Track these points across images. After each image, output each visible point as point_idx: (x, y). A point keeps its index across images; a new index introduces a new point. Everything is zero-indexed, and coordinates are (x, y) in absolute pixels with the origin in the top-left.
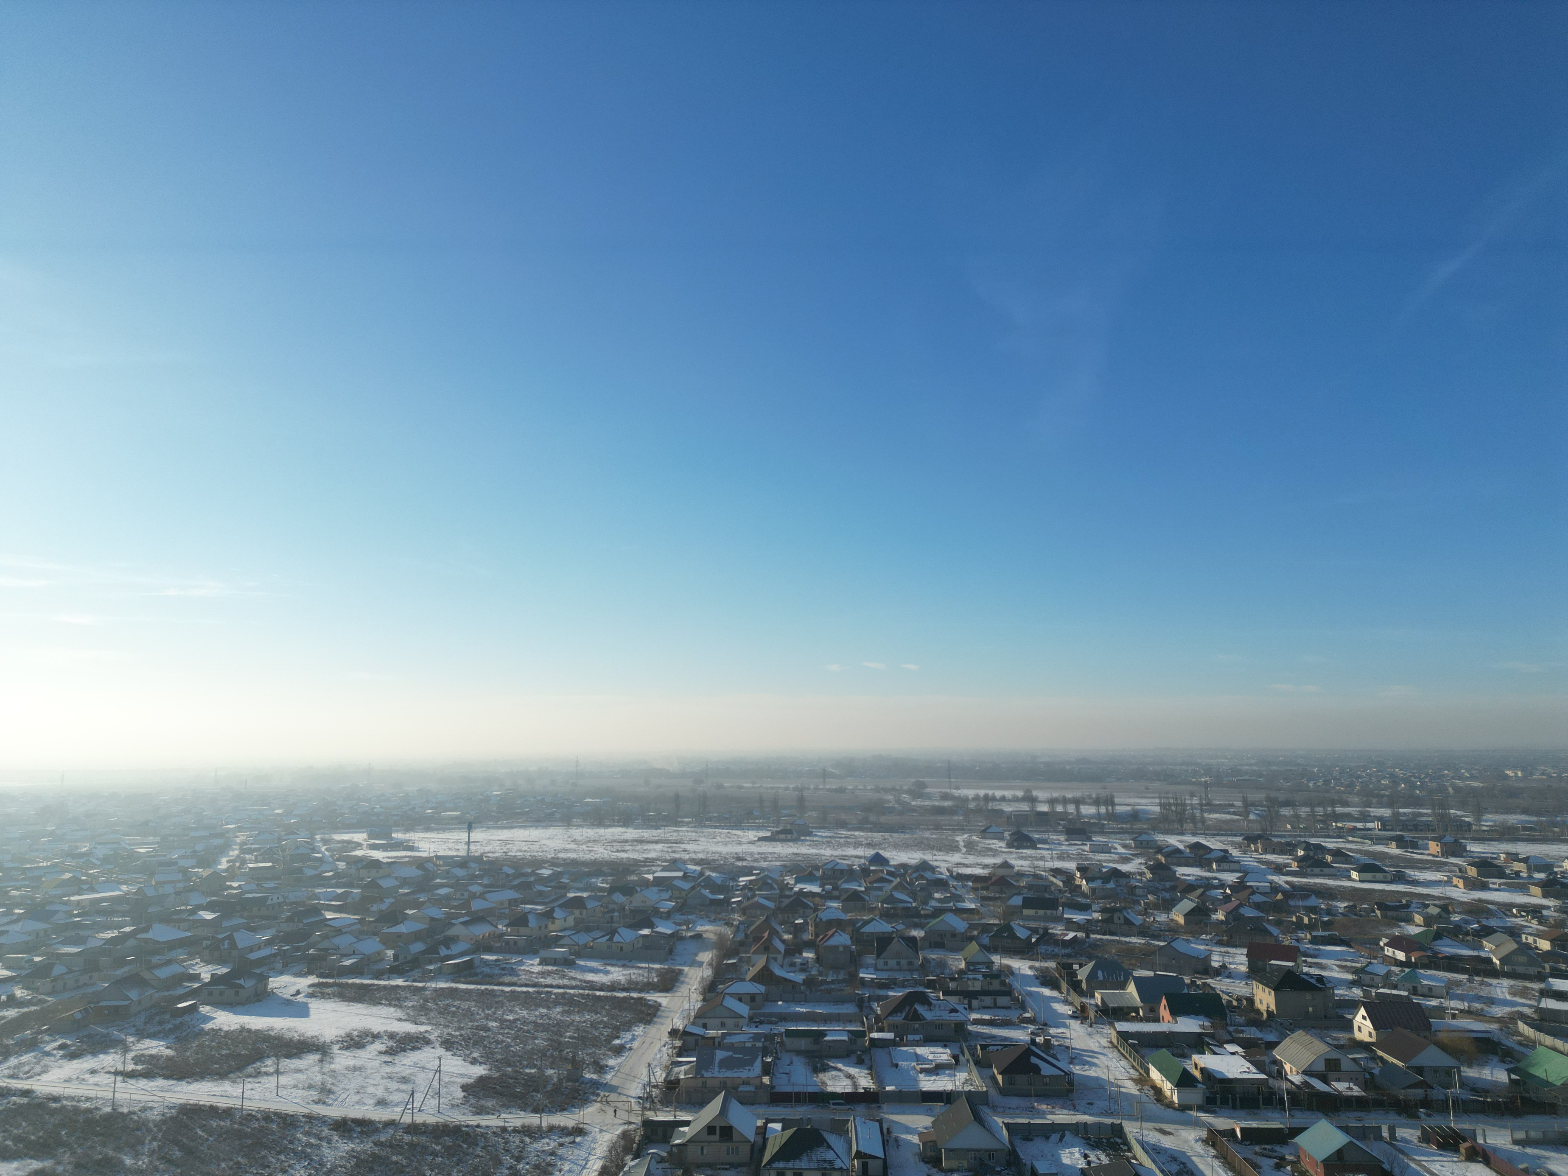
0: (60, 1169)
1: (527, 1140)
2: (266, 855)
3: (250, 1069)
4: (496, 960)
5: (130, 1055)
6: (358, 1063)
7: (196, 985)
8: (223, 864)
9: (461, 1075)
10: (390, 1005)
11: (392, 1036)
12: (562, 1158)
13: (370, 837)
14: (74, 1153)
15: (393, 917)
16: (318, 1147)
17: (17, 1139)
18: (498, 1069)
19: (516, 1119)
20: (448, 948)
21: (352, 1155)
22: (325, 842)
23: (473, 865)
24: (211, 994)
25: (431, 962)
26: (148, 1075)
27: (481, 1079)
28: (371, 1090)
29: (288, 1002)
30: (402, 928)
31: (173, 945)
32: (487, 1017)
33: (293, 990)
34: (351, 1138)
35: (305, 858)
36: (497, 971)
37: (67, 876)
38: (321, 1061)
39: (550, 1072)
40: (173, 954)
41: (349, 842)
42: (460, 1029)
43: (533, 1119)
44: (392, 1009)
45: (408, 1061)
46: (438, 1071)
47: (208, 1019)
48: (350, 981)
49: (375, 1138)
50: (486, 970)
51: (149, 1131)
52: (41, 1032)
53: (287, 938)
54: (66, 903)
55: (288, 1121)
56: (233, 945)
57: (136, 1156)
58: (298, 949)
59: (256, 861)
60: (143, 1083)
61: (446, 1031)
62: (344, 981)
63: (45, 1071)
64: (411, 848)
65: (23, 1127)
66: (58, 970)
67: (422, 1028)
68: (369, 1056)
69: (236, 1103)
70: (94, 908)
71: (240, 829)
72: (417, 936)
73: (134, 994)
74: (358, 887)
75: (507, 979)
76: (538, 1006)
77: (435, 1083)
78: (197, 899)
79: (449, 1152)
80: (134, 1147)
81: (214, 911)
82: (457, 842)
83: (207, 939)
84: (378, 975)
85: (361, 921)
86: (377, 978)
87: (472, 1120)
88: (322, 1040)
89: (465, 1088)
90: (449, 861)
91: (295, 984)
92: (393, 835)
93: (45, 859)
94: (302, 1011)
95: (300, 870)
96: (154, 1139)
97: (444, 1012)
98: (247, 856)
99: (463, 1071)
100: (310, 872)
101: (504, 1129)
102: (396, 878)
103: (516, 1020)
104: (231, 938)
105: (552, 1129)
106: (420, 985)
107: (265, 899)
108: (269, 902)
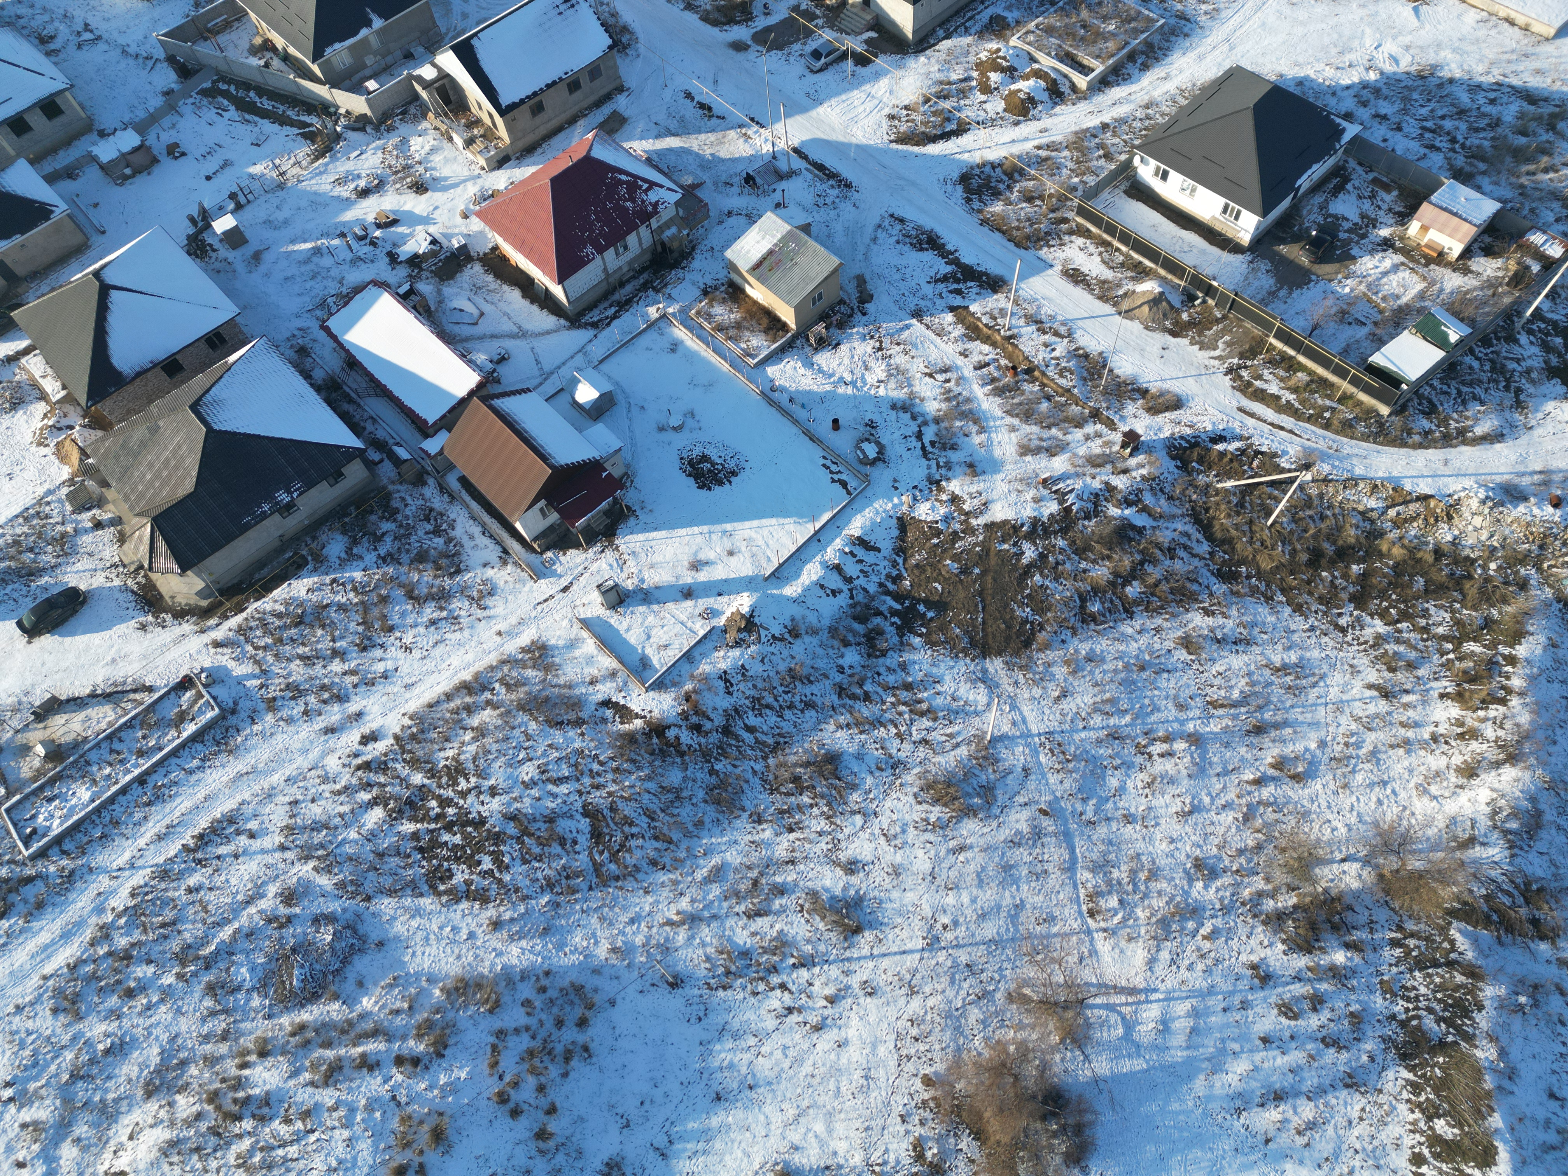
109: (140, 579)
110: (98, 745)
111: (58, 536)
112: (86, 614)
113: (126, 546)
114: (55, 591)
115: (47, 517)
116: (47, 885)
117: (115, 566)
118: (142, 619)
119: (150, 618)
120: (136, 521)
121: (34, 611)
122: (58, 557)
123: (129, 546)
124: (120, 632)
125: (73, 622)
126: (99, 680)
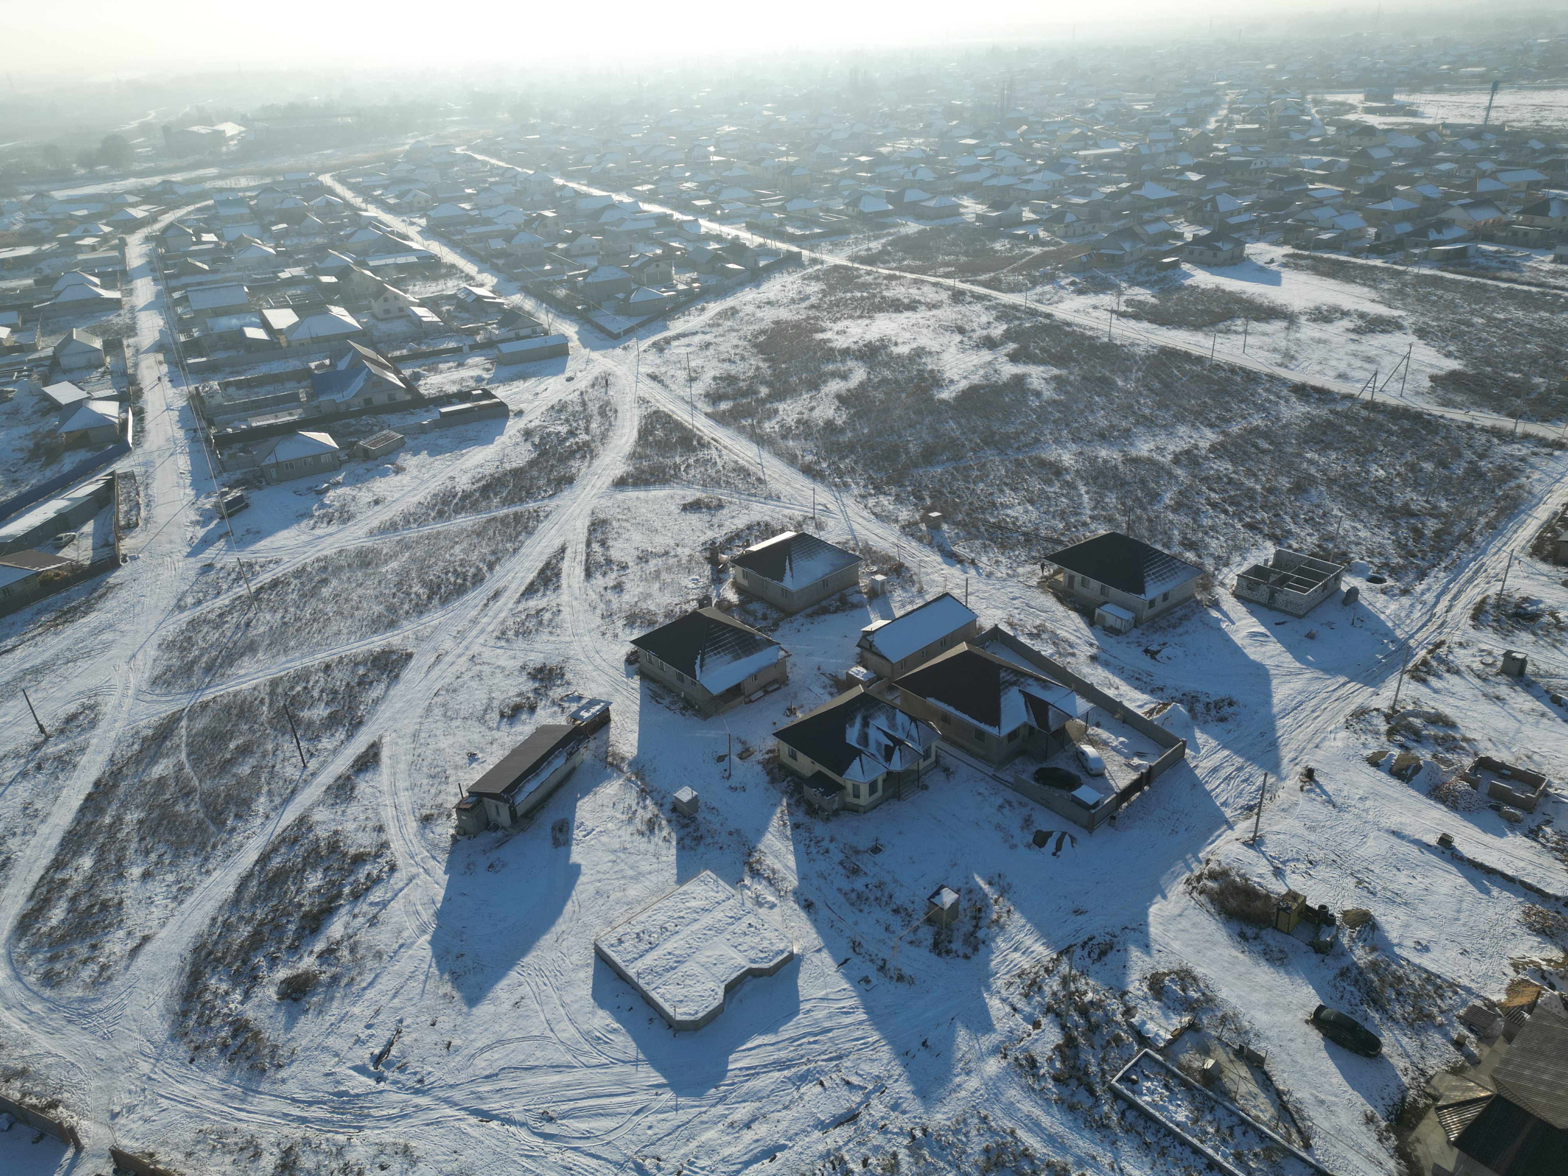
0: (1072, 378)
1: (1496, 441)
2: (1254, 116)
3: (1221, 326)
4: (1496, 252)
5: (1123, 298)
6: (1323, 336)
7: (1179, 243)
8: (1212, 125)
9: (1431, 366)
10: (1364, 285)
11: (1362, 316)
12: (1532, 466)
13: (1367, 99)
14: (1081, 368)
15: (1381, 192)
16: (1277, 404)
17: (1043, 350)
18: (1476, 367)
19: (1486, 419)
20: (1439, 231)
21: (1307, 416)
22: (1316, 103)
23: (1488, 136)
24: (1192, 253)
25: (1416, 246)
26: (1136, 317)
27: (1453, 374)
28: (1334, 363)
29: (1261, 269)
30: (1389, 206)
31: (1161, 203)
32: (1472, 312)
33: (1268, 258)
34: (1307, 402)
35: (1294, 120)
36: (1494, 264)
37: (1077, 131)
38: (1288, 329)
39: (1538, 380)
40: (1161, 212)
41: (1342, 104)
42: (1438, 319)
43: (1507, 423)
44: (1366, 289)
45: (1375, 343)
46: (1407, 357)
47: (1188, 276)
48: (1326, 256)
49: (1332, 406)
50: (1482, 261)
51: (1136, 362)
52: (1057, 269)
53: (1268, 205)
54: (1075, 157)
55: (1251, 377)
56: (1215, 208)
57: (1126, 380)
58: (1276, 218)
59: (1244, 122)
60: (1132, 323)
61: (1422, 319)
62: (1319, 254)
63: (1060, 301)
64: (1414, 114)
65: (1046, 342)
66: (1070, 217)
67: (1396, 313)
68: (1336, 330)
69: (1207, 353)
70: (1096, 164)
71: (1230, 86)
72: (1405, 216)
73: (1127, 246)
74: (1346, 156)
75: (1505, 274)
76: (1538, 308)
77: (1402, 369)
78: (1186, 159)
79: (1405, 434)
80: (1125, 372)
81: (1199, 173)
82: (1474, 107)
83: (1191, 200)
84: (1355, 253)
85: (1345, 194)
86: (1355, 256)
87: (1436, 410)
88: (1291, 309)
89: (1433, 378)
90: (1460, 131)
91: (1269, 252)
92: (1396, 97)
93: (1060, 114)
94: (1274, 279)
95: (1286, 134)
96: (1139, 370)
97: (1421, 300)
98: (1235, 117)
99: (1434, 362)
100: (1296, 137)
101: (1470, 426)
102: (1391, 149)
103: (1506, 321)
104: (1213, 201)
105: (1526, 437)
106: (1401, 268)
107: (1249, 163)
108: (1252, 167)
109: (1422, 1102)
110: (1232, 1113)
111: (1426, 1012)
112: (1358, 1062)
113: (1449, 1077)
114: (1368, 1027)
115: (1441, 997)
116: (1091, 1108)
117: (1423, 1073)
118: (1378, 1116)
119: (1383, 1124)
120: (1486, 1079)
121: (1339, 1016)
122: (1405, 1018)
123: (1453, 1080)
124: (1354, 1099)
125: (1345, 1053)
126: (1298, 1095)
